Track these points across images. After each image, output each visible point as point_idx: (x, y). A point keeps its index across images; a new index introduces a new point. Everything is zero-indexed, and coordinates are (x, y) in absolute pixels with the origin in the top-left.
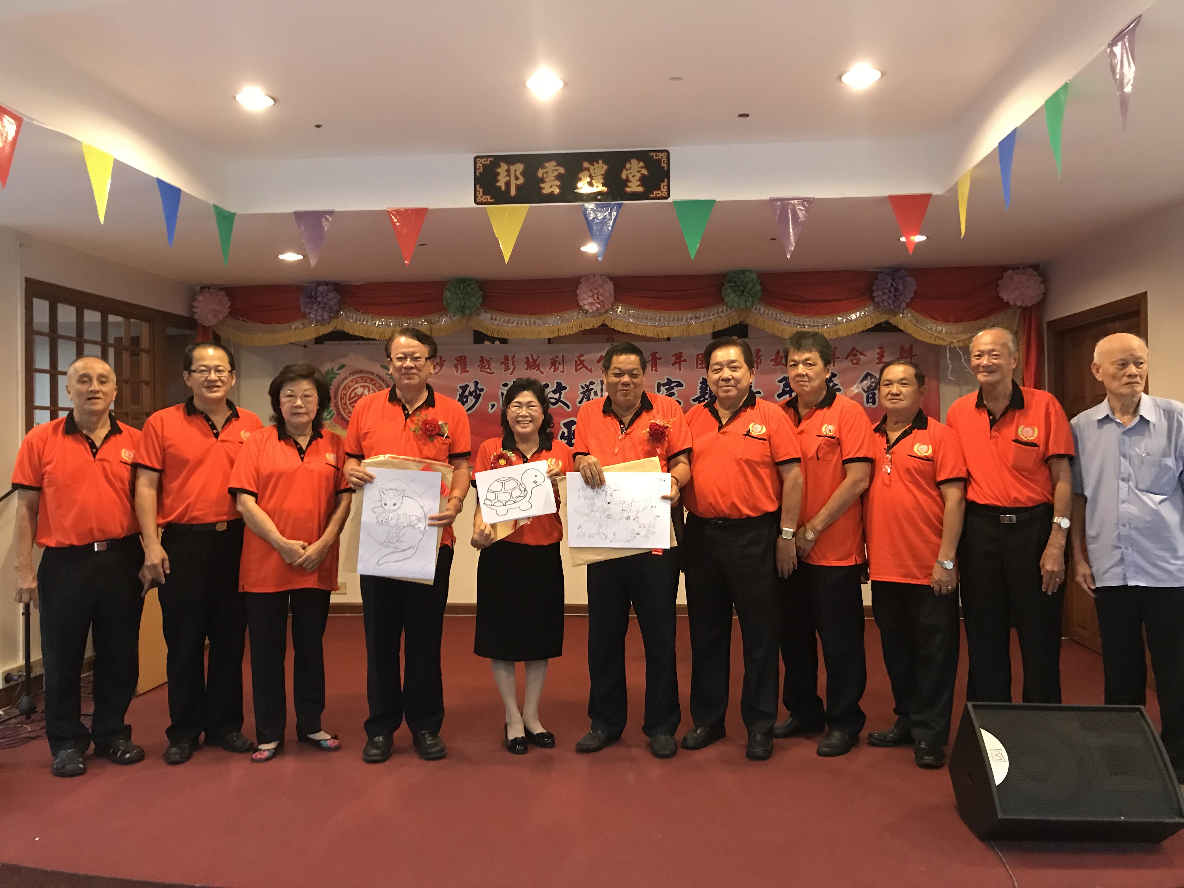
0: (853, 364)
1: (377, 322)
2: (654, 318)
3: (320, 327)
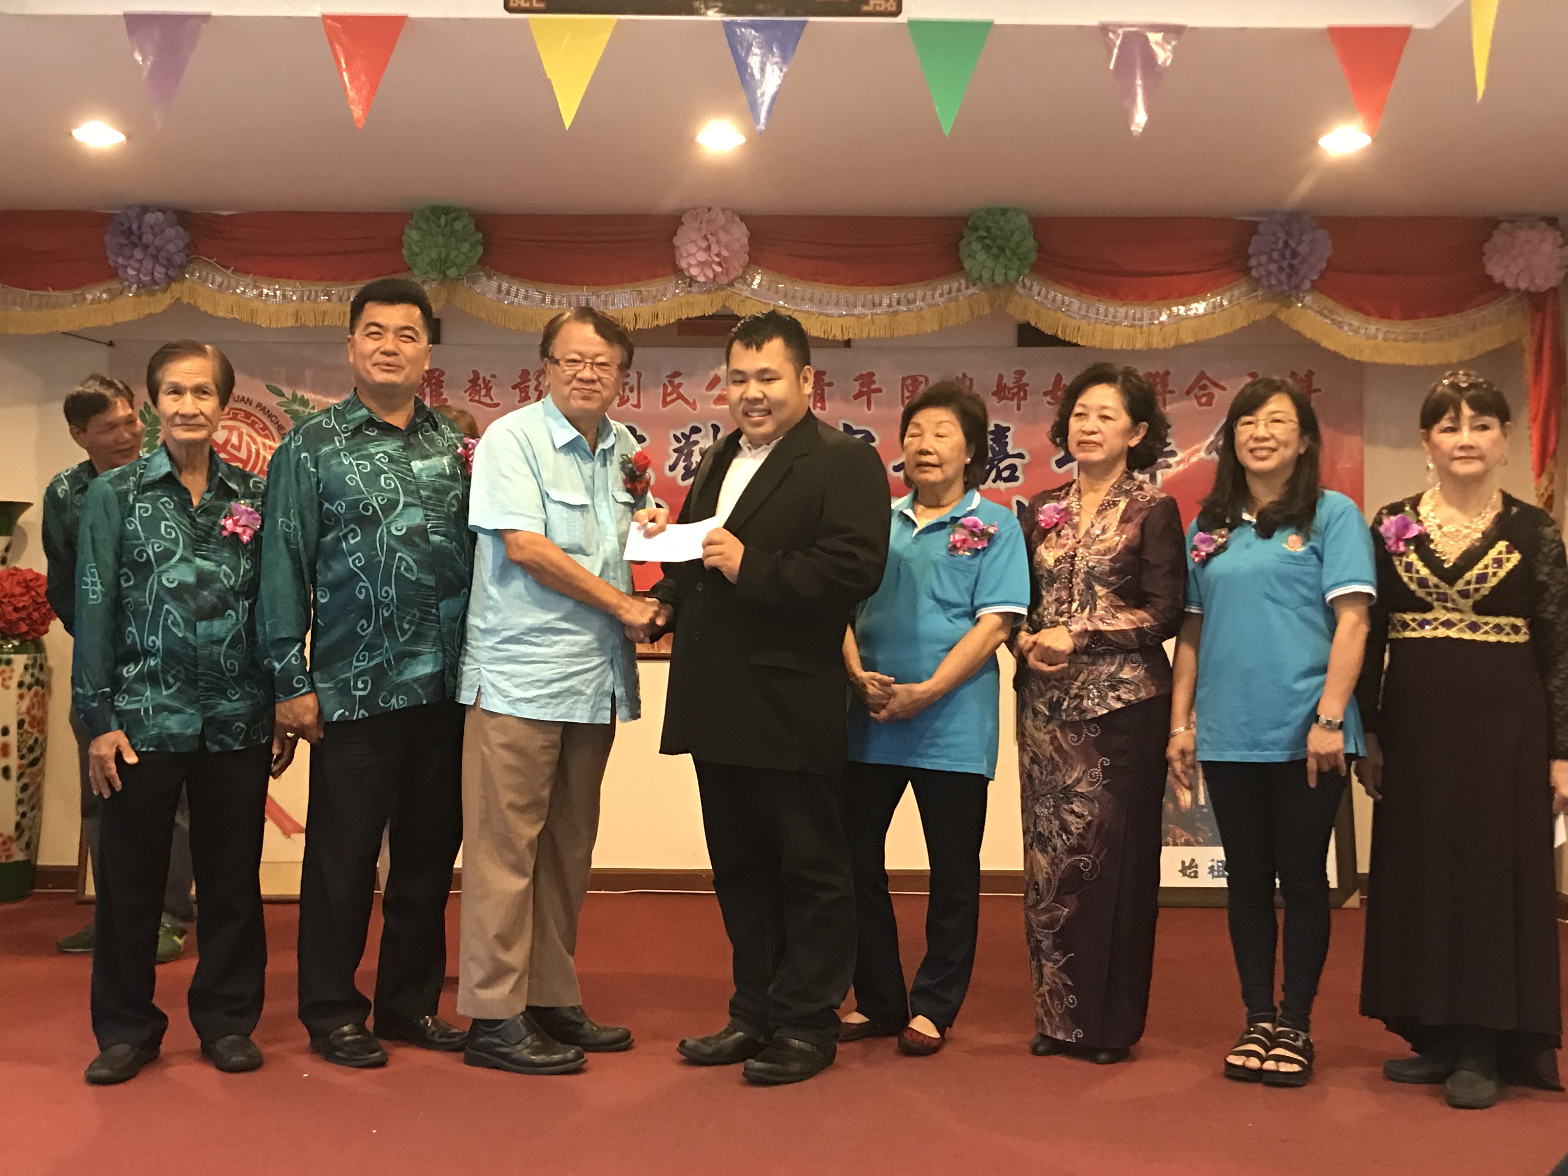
0: (1201, 404)
1: (265, 291)
2: (825, 300)
3: (144, 298)
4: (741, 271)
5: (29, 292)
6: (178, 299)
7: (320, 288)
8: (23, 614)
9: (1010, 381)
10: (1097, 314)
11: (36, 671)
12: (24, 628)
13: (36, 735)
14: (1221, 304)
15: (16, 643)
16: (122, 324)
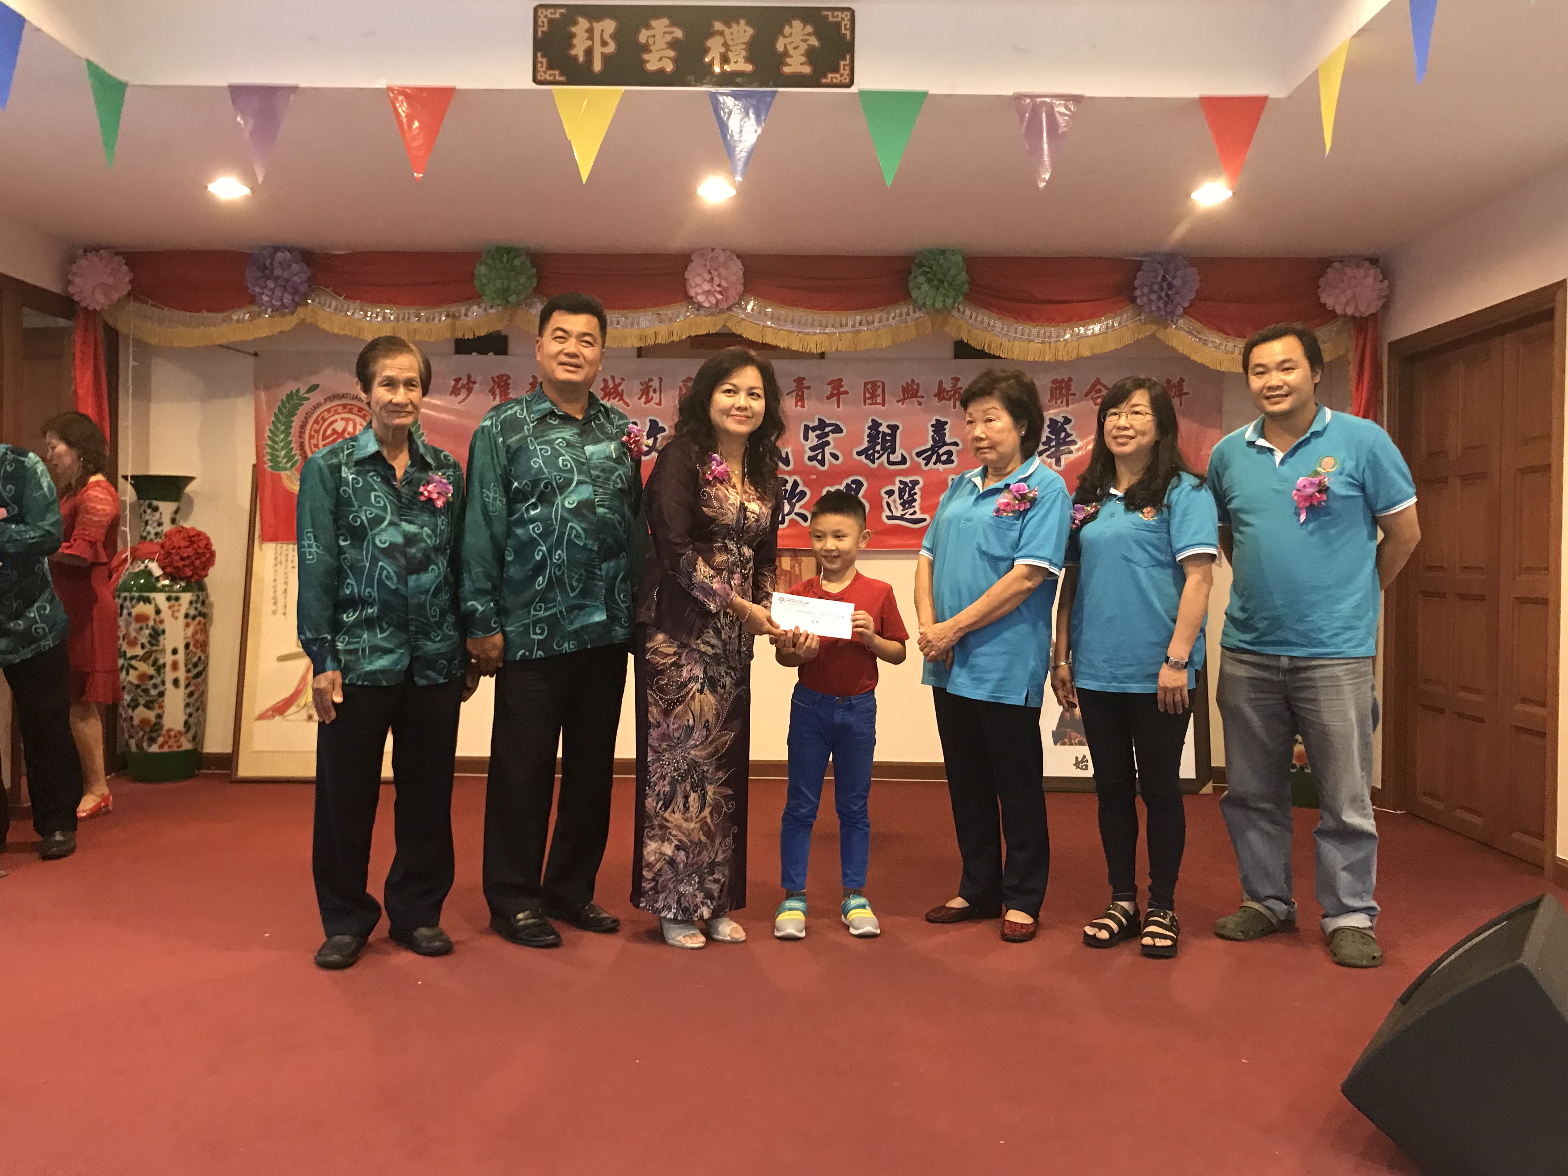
1: (369, 314)
2: (803, 322)
3: (277, 319)
4: (737, 298)
5: (188, 314)
6: (303, 320)
7: (412, 311)
8: (187, 562)
9: (948, 385)
10: (1016, 333)
11: (199, 605)
12: (190, 573)
13: (199, 653)
14: (1113, 326)
15: (183, 584)
16: (262, 339)
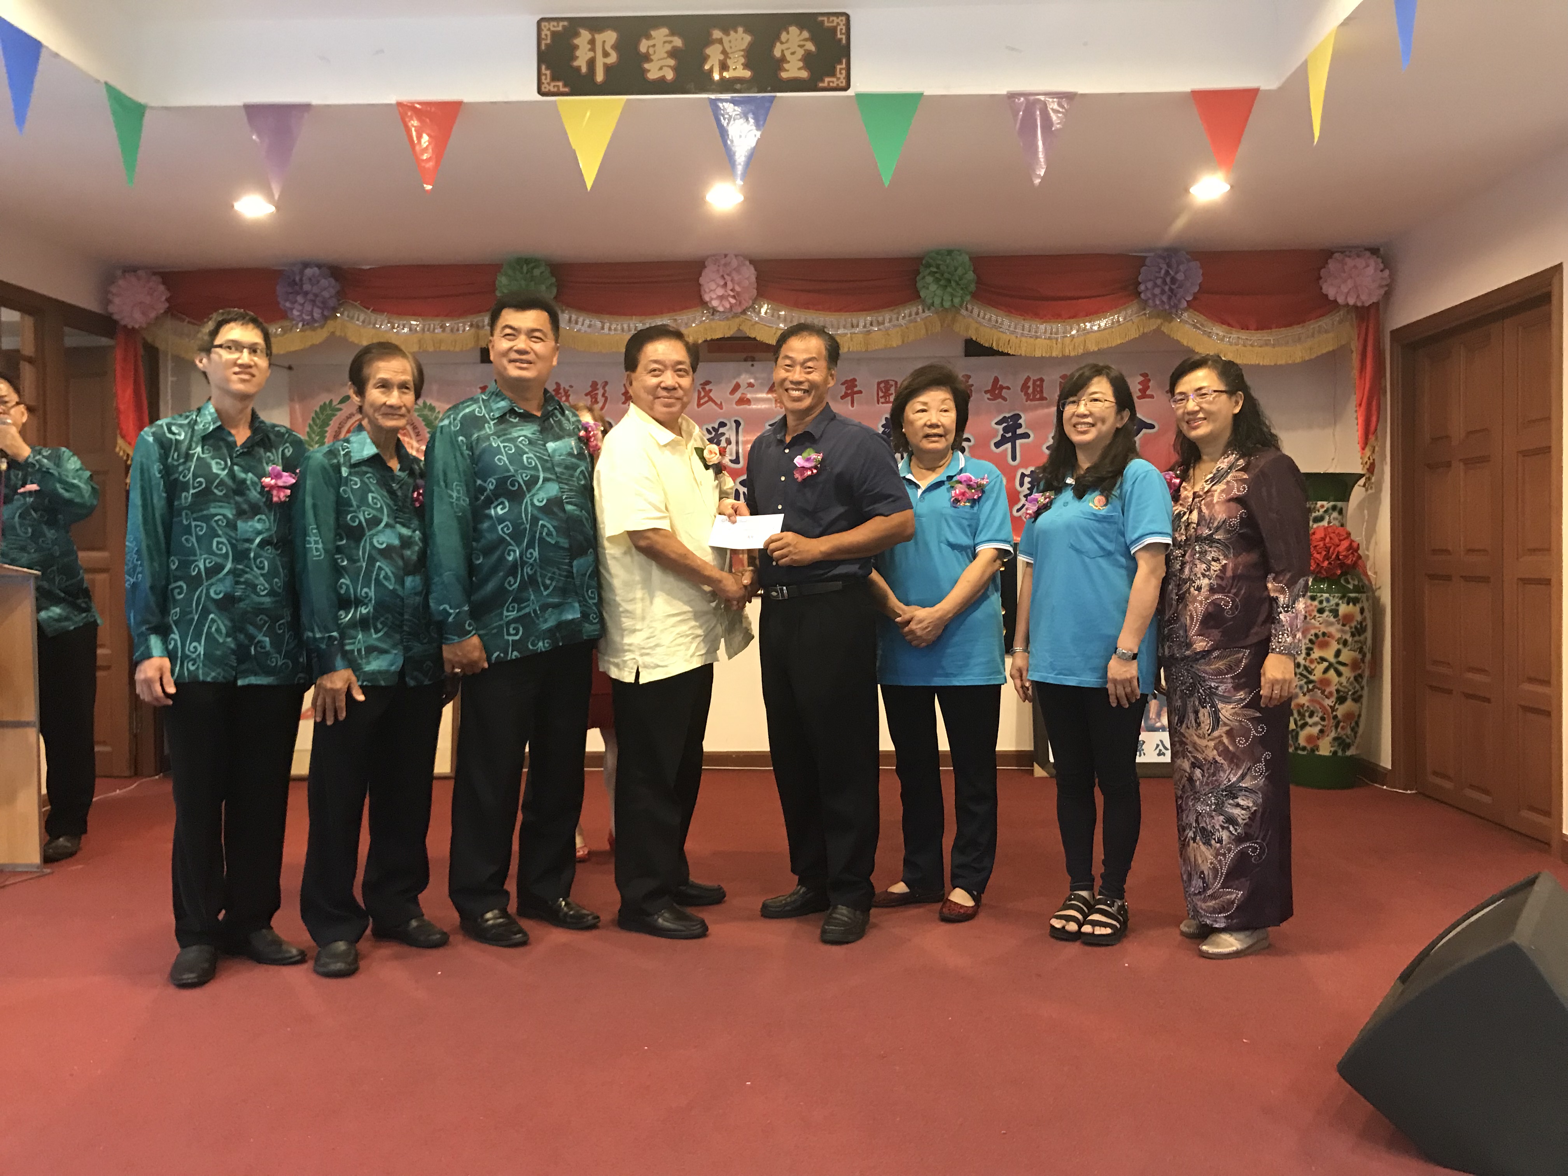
1: (396, 325)
3: (308, 333)
4: (751, 302)
6: (333, 333)
10: (1023, 329)
14: (1118, 321)
16: (295, 352)
